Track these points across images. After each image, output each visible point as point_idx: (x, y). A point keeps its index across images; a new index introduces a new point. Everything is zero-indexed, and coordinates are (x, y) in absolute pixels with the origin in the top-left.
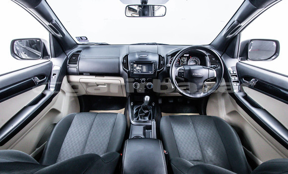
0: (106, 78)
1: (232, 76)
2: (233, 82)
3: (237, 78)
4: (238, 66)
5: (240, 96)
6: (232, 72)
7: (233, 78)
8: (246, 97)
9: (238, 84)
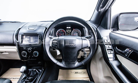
0: (5, 47)
1: (106, 44)
2: (108, 50)
3: (110, 46)
4: (111, 35)
5: (115, 64)
6: (106, 41)
7: (107, 47)
8: (121, 67)
9: (112, 52)
